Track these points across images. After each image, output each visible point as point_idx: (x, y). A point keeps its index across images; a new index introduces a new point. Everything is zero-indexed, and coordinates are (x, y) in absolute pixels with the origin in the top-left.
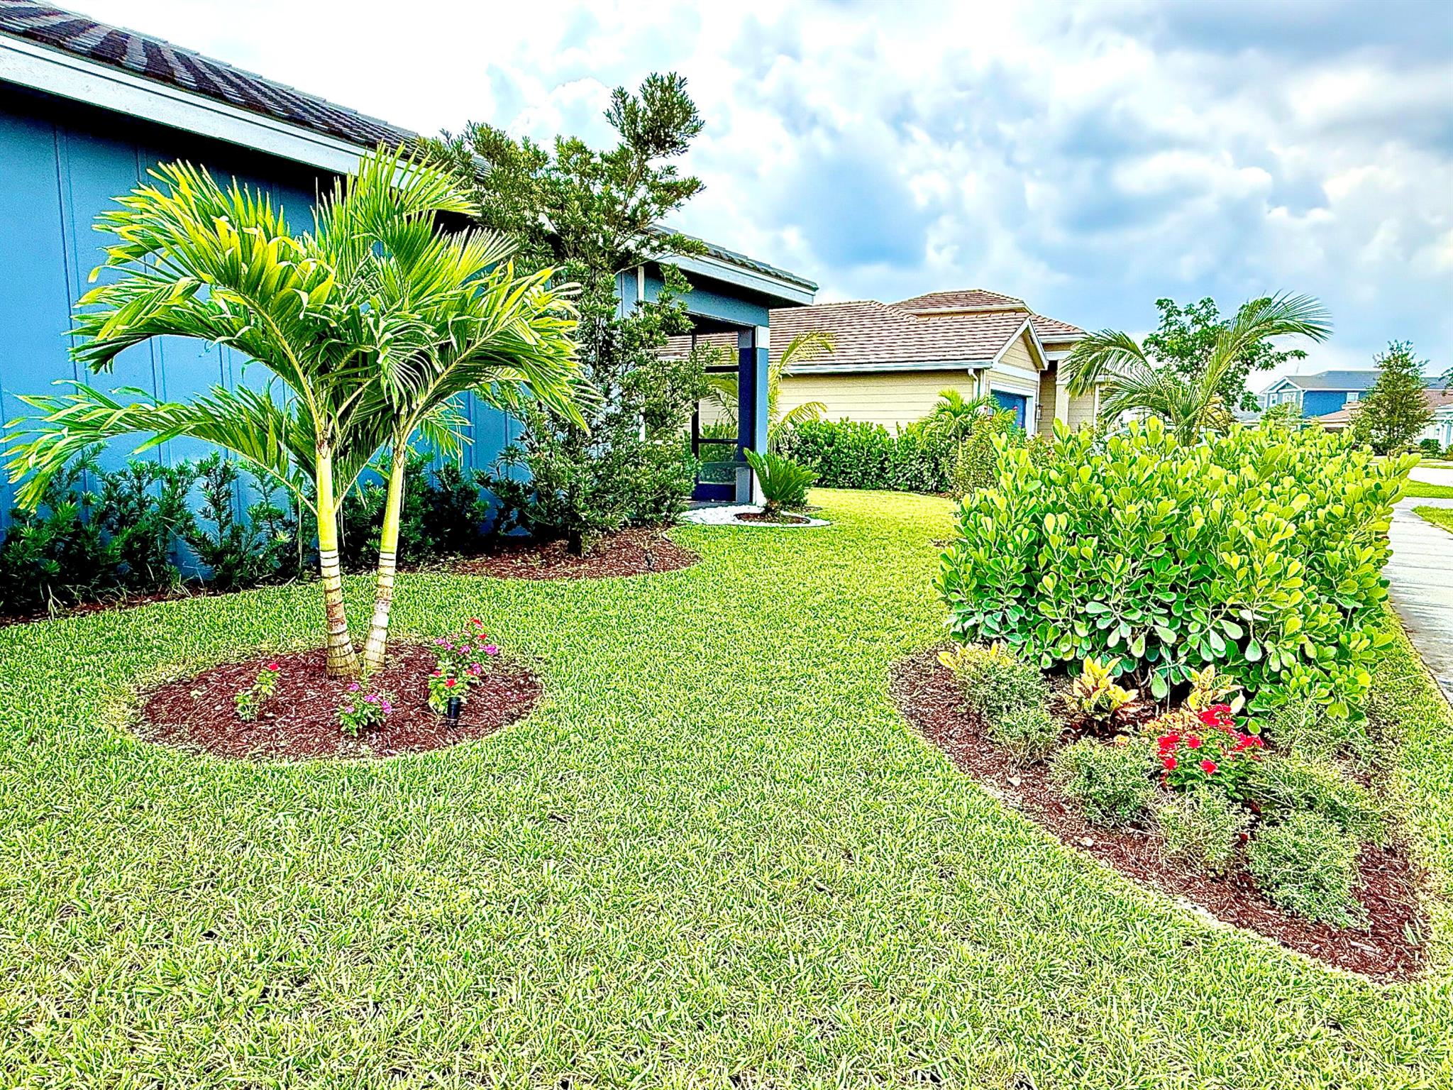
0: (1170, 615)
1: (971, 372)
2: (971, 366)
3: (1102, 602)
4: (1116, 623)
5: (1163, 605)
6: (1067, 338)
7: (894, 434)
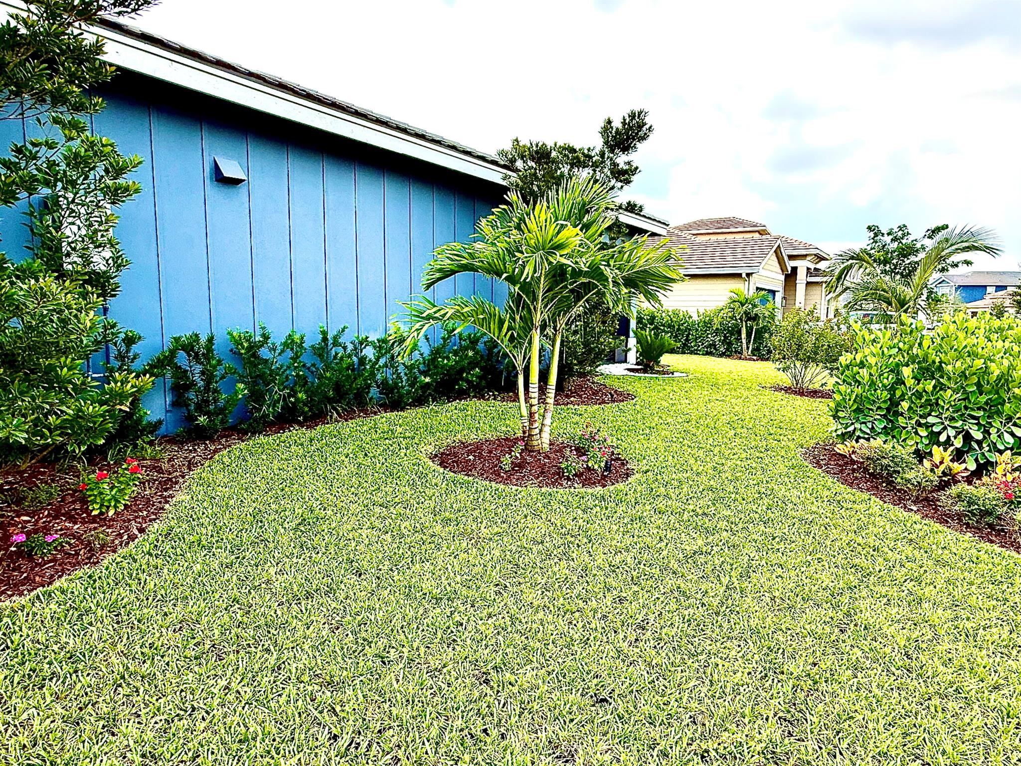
0: (978, 424)
1: (744, 275)
2: (743, 272)
3: (936, 416)
4: (945, 428)
5: (973, 417)
6: (804, 252)
7: (695, 318)
